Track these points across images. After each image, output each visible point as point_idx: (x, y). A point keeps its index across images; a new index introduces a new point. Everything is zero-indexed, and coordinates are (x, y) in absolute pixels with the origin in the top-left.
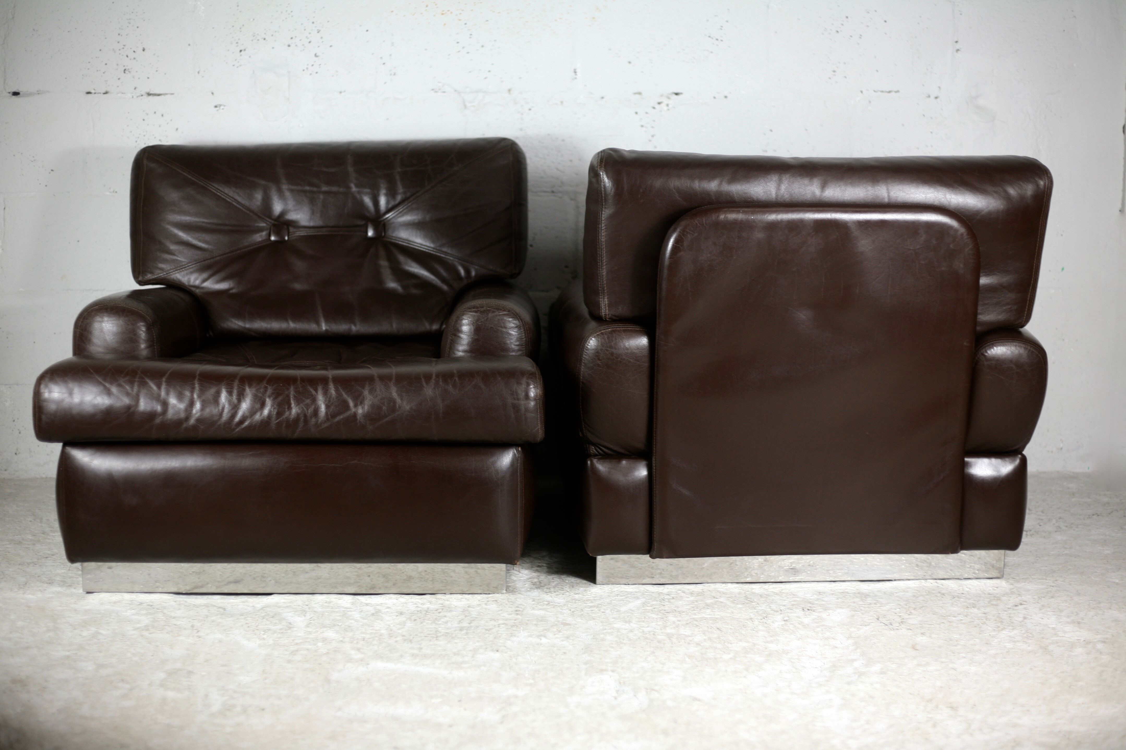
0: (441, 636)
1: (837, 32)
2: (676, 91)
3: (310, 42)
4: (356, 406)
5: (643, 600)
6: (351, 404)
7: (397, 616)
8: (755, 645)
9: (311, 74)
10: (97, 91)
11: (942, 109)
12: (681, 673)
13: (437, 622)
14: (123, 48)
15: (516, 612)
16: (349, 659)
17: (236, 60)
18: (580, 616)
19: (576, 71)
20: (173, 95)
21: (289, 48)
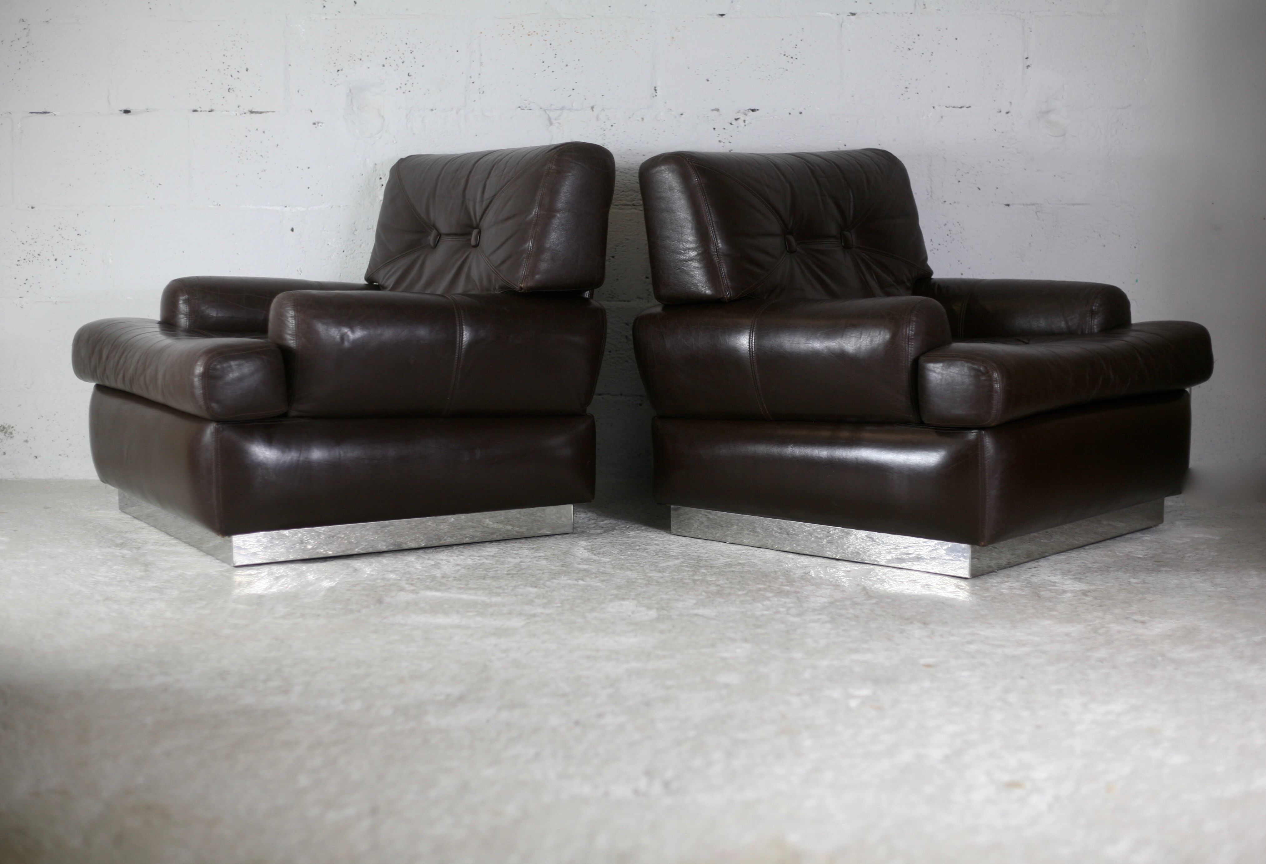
0: (488, 578)
1: (909, 49)
2: (753, 108)
3: (403, 62)
5: (682, 560)
7: (453, 566)
8: (770, 586)
9: (404, 93)
10: (203, 110)
11: (1013, 124)
12: (694, 601)
13: (488, 570)
14: (228, 68)
15: (563, 566)
16: (402, 589)
17: (333, 79)
18: (620, 569)
19: (657, 89)
20: (274, 113)
21: (383, 67)
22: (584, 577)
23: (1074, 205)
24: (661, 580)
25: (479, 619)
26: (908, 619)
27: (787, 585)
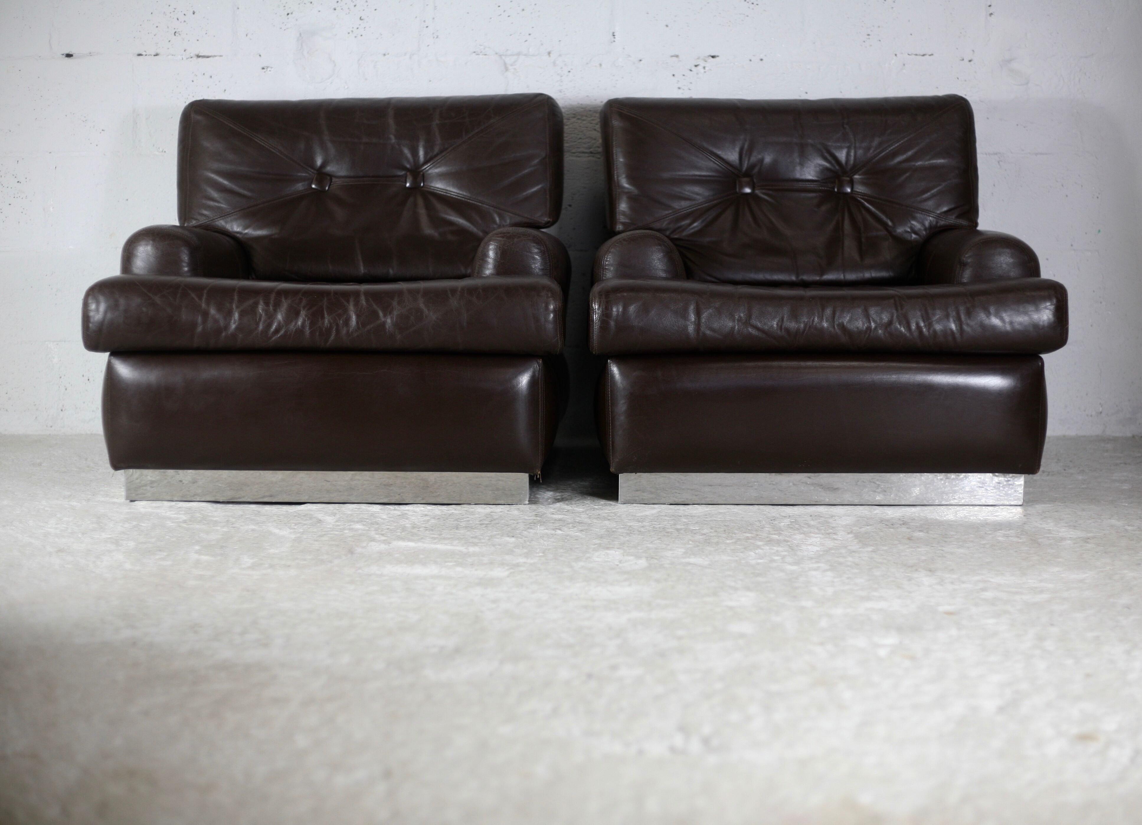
0: (461, 527)
2: (712, 55)
3: (355, 6)
4: (385, 315)
6: (381, 314)
7: (422, 516)
8: (757, 535)
9: (356, 37)
10: (148, 54)
11: (976, 72)
12: (683, 550)
13: (459, 520)
14: (174, 11)
15: (536, 515)
16: (373, 540)
17: (283, 23)
18: (597, 518)
19: (615, 34)
20: (221, 57)
21: (334, 11)
22: (561, 527)
23: (1036, 154)
24: (642, 530)
25: (459, 569)
26: (912, 567)
27: (775, 534)
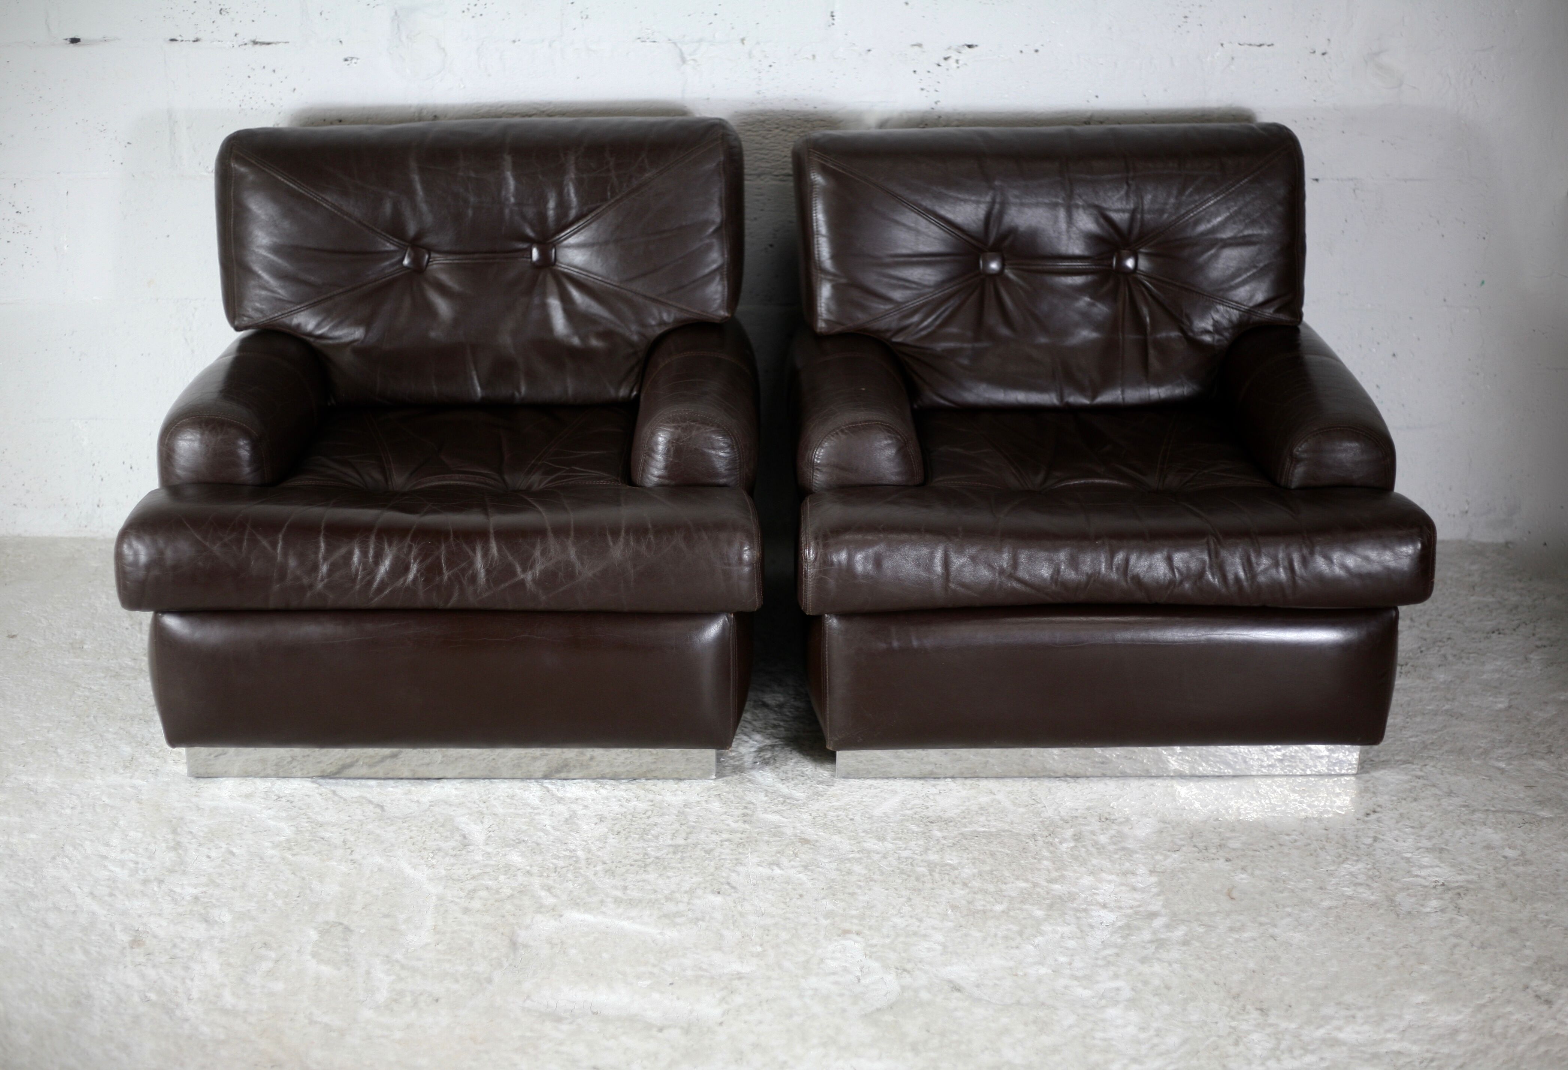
2: (969, 43)
4: (524, 570)
6: (519, 569)
8: (1035, 885)
9: (473, 17)
10: (185, 39)
11: (1331, 70)
15: (744, 817)
16: (538, 903)
18: (823, 826)
19: (834, 14)
20: (286, 43)
22: (778, 853)
24: (885, 868)
26: (1238, 997)
27: (1056, 881)
